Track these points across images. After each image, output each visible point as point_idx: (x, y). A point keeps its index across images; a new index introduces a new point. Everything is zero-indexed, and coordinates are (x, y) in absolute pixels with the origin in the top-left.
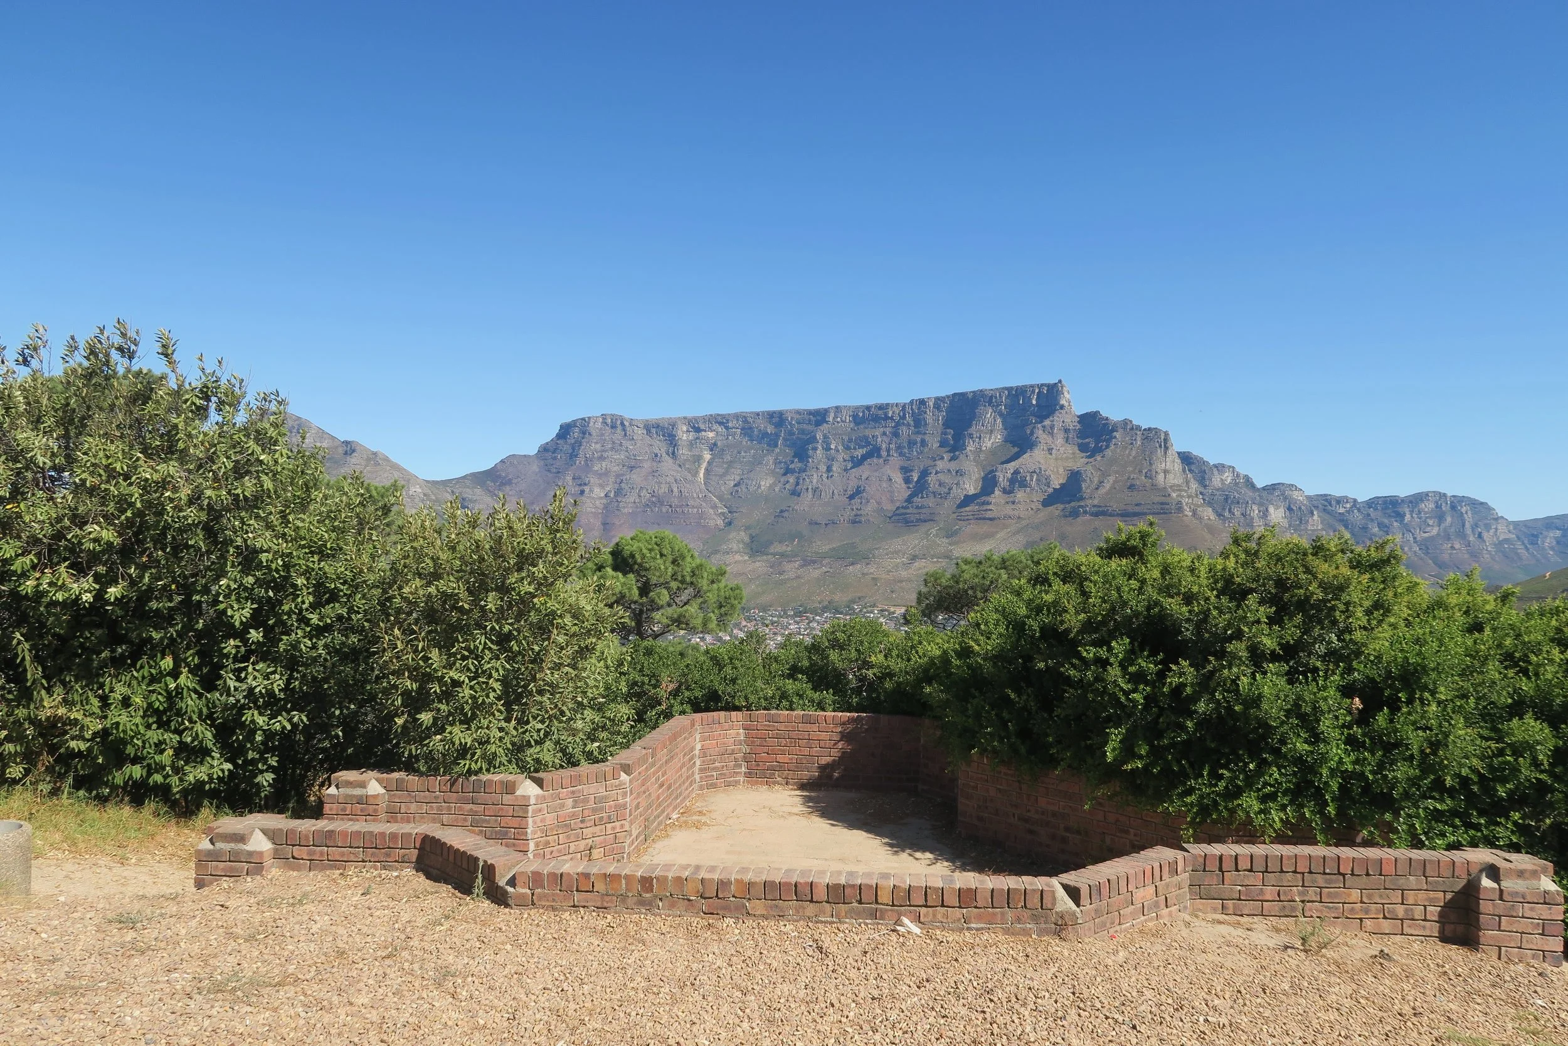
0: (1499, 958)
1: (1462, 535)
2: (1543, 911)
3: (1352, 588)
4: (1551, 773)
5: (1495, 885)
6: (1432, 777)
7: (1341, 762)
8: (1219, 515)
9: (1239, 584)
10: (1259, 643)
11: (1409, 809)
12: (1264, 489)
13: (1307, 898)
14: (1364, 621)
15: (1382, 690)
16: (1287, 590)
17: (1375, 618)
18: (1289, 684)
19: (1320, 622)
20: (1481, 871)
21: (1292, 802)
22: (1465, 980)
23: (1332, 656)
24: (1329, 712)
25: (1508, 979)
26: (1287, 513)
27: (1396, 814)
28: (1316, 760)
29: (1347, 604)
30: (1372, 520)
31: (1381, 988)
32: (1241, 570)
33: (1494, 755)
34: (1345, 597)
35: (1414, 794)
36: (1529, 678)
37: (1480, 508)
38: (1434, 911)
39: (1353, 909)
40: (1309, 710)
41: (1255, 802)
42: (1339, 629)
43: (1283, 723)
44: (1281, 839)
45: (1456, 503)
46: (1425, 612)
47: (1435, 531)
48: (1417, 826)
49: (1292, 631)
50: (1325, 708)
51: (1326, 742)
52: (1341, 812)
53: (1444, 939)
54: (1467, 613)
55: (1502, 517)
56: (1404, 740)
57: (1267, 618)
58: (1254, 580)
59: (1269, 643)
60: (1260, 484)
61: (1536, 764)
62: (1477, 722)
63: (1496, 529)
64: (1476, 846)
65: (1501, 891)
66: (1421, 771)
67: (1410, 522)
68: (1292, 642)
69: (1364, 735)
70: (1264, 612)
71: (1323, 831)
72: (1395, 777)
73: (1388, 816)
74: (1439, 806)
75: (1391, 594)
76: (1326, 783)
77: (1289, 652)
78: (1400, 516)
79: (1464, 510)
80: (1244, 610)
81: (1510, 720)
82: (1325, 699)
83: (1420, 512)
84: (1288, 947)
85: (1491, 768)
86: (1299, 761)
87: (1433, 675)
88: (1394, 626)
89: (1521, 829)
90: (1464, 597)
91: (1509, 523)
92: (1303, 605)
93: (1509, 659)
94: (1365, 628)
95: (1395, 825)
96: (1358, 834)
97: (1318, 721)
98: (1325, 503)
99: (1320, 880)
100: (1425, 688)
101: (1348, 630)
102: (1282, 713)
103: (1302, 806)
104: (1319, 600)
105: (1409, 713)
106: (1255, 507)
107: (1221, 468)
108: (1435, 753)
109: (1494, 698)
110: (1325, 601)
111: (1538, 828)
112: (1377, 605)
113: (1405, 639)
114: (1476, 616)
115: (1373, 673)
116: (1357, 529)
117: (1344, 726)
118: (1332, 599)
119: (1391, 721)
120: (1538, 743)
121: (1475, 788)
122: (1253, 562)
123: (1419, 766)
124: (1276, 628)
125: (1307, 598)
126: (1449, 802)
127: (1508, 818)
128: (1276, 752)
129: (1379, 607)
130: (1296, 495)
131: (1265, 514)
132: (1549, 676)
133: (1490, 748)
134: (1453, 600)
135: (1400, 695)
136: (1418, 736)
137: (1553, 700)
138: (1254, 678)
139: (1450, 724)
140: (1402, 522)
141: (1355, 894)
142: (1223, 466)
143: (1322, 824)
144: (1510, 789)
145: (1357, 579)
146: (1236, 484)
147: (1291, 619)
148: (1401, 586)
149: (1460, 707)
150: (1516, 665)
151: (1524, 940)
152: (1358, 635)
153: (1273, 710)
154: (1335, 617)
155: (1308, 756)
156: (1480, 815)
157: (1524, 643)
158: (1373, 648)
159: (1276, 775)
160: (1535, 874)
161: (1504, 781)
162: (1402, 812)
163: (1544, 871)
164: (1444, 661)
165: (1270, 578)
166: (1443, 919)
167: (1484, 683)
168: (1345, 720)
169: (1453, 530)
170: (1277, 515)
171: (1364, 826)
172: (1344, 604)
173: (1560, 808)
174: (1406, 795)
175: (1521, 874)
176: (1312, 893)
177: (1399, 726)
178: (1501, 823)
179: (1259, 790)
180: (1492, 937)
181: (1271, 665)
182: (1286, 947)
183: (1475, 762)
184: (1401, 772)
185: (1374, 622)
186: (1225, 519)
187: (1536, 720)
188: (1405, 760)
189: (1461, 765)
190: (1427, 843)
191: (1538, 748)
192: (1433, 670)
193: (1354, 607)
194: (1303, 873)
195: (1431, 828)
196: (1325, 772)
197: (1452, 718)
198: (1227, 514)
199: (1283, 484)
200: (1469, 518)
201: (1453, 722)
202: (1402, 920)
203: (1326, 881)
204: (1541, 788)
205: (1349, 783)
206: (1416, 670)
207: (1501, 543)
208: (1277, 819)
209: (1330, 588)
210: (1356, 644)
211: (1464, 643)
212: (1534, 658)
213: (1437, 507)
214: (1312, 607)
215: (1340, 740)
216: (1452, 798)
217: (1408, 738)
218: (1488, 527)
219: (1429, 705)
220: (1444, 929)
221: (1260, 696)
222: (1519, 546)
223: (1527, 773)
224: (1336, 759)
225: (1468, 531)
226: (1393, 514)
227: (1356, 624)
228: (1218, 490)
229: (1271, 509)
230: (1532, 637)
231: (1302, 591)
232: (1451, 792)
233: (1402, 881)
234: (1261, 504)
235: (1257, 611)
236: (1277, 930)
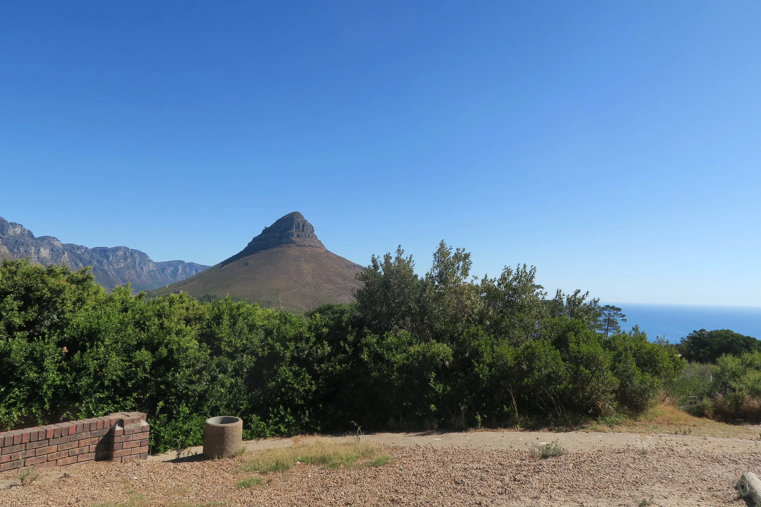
0: (121, 462)
1: (134, 267)
2: (141, 436)
3: (66, 291)
4: (150, 373)
5: (122, 429)
6: (99, 382)
7: (54, 380)
8: (11, 251)
9: (3, 289)
10: (12, 321)
11: (87, 399)
12: (39, 238)
13: (27, 456)
14: (71, 308)
15: (78, 342)
16: (31, 292)
17: (77, 306)
18: (28, 342)
19: (48, 309)
20: (116, 423)
21: (25, 406)
22: (104, 477)
23: (53, 326)
24: (50, 356)
25: (123, 471)
26: (51, 252)
27: (81, 403)
28: (41, 381)
29: (63, 300)
30: (94, 258)
31: (62, 493)
32: (5, 281)
33: (128, 368)
34: (62, 296)
35: (90, 392)
36: (145, 332)
37: (142, 255)
38: (93, 447)
39: (52, 456)
40: (38, 355)
41: (3, 409)
42: (58, 312)
43: (23, 364)
44: (18, 426)
45: (133, 252)
46: (104, 303)
47: (123, 265)
48: (91, 407)
49: (32, 314)
50: (47, 354)
51: (47, 371)
52: (52, 407)
53: (97, 459)
54: (122, 303)
55: (151, 260)
56: (87, 366)
57: (18, 307)
58: (13, 287)
59: (18, 321)
60: (36, 236)
61: (145, 370)
62: (122, 354)
63: (149, 265)
64: (118, 412)
65: (124, 431)
66: (94, 380)
67: (112, 260)
68: (31, 320)
69: (67, 365)
70: (16, 304)
71: (42, 418)
72: (81, 385)
73: (77, 405)
74: (101, 396)
75: (86, 294)
76: (46, 393)
77: (29, 325)
78: (107, 257)
79: (136, 256)
80: (4, 304)
81: (136, 351)
82: (48, 349)
83: (116, 256)
84: (13, 485)
85: (126, 374)
86: (31, 383)
87: (103, 333)
88: (86, 310)
89: (137, 400)
90: (122, 296)
91: (154, 263)
92: (39, 300)
93: (137, 324)
94: (71, 311)
95: (80, 408)
96: (61, 416)
97: (43, 361)
98: (71, 249)
99: (35, 445)
100: (99, 339)
101: (63, 313)
102: (23, 358)
103: (31, 407)
104: (48, 298)
105: (91, 353)
106: (33, 248)
107: (14, 225)
108: (101, 370)
109: (130, 342)
110: (51, 298)
111: (143, 399)
112: (79, 300)
113: (92, 316)
114: (126, 305)
115: (75, 334)
116: (86, 262)
117: (57, 362)
118: (56, 297)
119: (81, 357)
120: (146, 361)
121: (119, 385)
122: (13, 277)
123: (93, 378)
124: (23, 313)
125: (42, 297)
126: (106, 393)
127: (131, 396)
128: (18, 380)
129: (80, 301)
130: (56, 243)
131: (38, 252)
132: (153, 331)
133: (126, 365)
134: (117, 297)
135: (87, 344)
136: (94, 363)
137: (154, 341)
138: (7, 341)
139: (109, 356)
140: (108, 260)
141: (54, 448)
142: (16, 224)
143: (42, 414)
144: (133, 383)
145: (69, 287)
146: (23, 235)
147: (32, 308)
148: (92, 291)
149: (114, 347)
150: (140, 326)
151: (132, 451)
152: (67, 315)
153: (17, 357)
154: (56, 306)
155: (36, 380)
156: (120, 397)
157: (144, 317)
158: (74, 322)
159: (17, 393)
160: (138, 420)
161: (131, 379)
162: (84, 401)
163: (142, 418)
164: (109, 326)
165: (22, 286)
166: (97, 450)
167: (126, 335)
168: (58, 359)
169: (131, 264)
170: (45, 253)
171: (64, 412)
172: (62, 299)
173: (153, 388)
174: (86, 393)
175: (133, 421)
176: (30, 453)
177: (85, 359)
178: (128, 399)
179: (6, 402)
180: (119, 453)
181: (18, 333)
182: (11, 486)
183: (119, 373)
184: (84, 381)
185: (77, 308)
186: (14, 253)
187: (146, 350)
188: (87, 375)
189: (112, 375)
190: (95, 414)
191: (146, 363)
192: (104, 330)
193: (67, 301)
194: (26, 443)
195: (97, 407)
196: (45, 387)
197: (110, 353)
198: (16, 250)
199: (49, 237)
200: (138, 260)
201: (111, 355)
202: (77, 455)
203: (39, 445)
204: (146, 380)
205: (58, 391)
206: (95, 332)
207: (150, 272)
208: (15, 416)
209: (55, 291)
210: (66, 319)
211: (119, 317)
212: (148, 323)
213: (124, 254)
214: (45, 301)
215: (54, 369)
216: (108, 390)
217: (89, 365)
218: (145, 265)
219: (100, 348)
220: (97, 455)
221: (11, 350)
222: (157, 273)
223: (141, 374)
224: (52, 379)
225: (137, 266)
226: (104, 256)
227: (66, 309)
228: (11, 237)
229: (42, 249)
230: (148, 314)
231: (39, 293)
232: (108, 388)
233: (79, 436)
234: (36, 247)
235: (13, 304)
236: (8, 478)
